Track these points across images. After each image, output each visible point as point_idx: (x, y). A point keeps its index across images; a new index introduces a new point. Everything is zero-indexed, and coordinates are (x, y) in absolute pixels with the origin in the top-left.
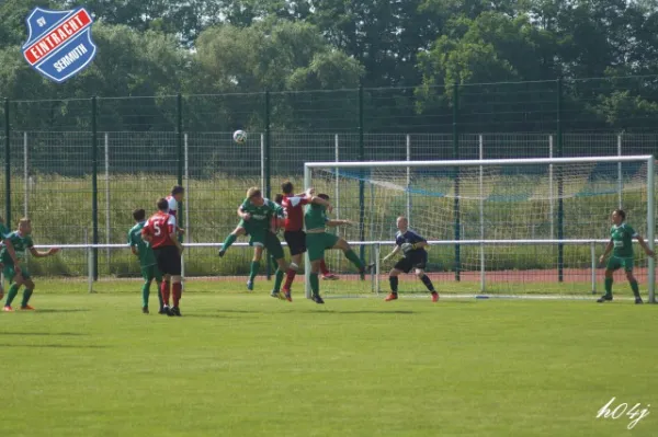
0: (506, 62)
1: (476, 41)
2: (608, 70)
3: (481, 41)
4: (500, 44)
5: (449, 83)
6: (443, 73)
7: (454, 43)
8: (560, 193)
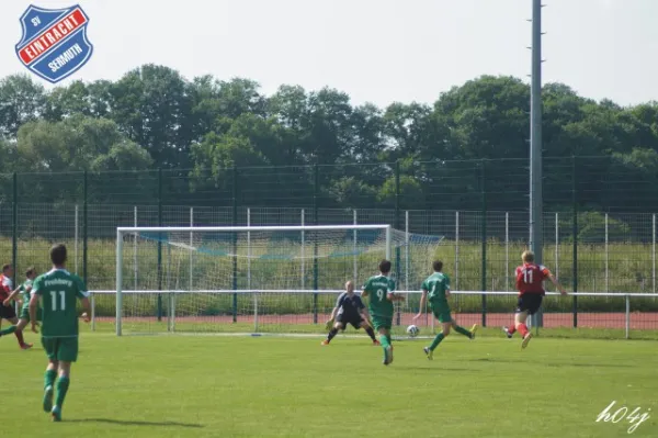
0: (260, 154)
1: (237, 136)
2: (338, 160)
3: (241, 136)
4: (254, 138)
5: (216, 168)
6: (211, 159)
7: (219, 137)
8: (316, 253)
